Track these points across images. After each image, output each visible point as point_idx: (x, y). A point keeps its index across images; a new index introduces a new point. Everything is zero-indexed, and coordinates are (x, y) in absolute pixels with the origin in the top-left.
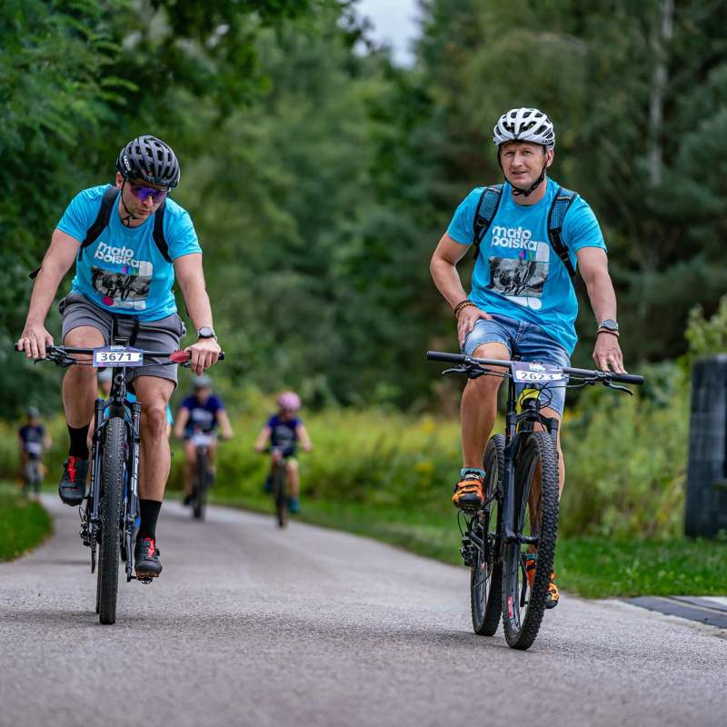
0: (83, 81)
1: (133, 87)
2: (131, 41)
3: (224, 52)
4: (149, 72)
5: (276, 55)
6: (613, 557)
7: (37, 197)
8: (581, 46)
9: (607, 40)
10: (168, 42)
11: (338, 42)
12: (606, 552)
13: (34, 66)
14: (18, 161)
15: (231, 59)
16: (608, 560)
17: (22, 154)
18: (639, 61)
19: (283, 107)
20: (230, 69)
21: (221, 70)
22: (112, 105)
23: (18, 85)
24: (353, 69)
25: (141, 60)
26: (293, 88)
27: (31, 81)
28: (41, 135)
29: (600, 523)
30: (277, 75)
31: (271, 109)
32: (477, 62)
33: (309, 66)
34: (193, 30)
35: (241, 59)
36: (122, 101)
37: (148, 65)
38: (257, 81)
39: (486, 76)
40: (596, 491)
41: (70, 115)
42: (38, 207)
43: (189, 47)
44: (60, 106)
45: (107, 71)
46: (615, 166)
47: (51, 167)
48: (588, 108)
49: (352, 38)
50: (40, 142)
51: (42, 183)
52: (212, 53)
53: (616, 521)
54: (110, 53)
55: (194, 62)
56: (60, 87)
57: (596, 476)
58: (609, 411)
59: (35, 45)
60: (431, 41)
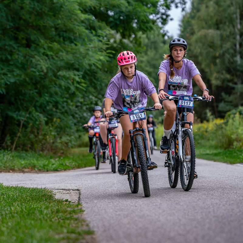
0: (102, 52)
1: (114, 52)
2: (112, 41)
3: (134, 42)
4: (117, 48)
5: (146, 41)
6: (237, 153)
7: (94, 80)
8: (219, 32)
9: (224, 30)
10: (121, 40)
11: (161, 36)
12: (235, 152)
13: (90, 49)
14: (88, 72)
15: (136, 43)
16: (235, 154)
17: (89, 70)
18: (233, 34)
19: (149, 53)
20: (136, 45)
21: (134, 46)
22: (109, 57)
23: (87, 54)
24: (164, 42)
25: (115, 45)
26: (151, 48)
27: (90, 53)
28: (93, 66)
29: (233, 145)
30: (147, 46)
31: (146, 54)
32: (194, 38)
33: (154, 43)
34: (127, 37)
35: (138, 43)
36: (111, 56)
37: (117, 47)
38: (143, 48)
39: (196, 41)
40: (231, 138)
41: (100, 60)
42: (94, 83)
43: (126, 41)
44: (97, 58)
45: (107, 49)
46: (229, 60)
47: (96, 73)
48: (221, 47)
49: (164, 35)
50: (93, 67)
51: (95, 77)
52: (131, 42)
53: (237, 145)
54: (108, 44)
55: (128, 45)
56: (97, 54)
57: (231, 134)
58: (233, 119)
59: (90, 44)
60: (183, 34)
